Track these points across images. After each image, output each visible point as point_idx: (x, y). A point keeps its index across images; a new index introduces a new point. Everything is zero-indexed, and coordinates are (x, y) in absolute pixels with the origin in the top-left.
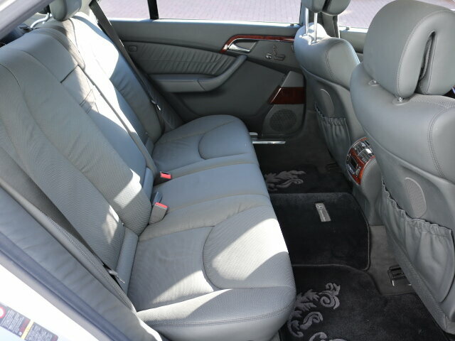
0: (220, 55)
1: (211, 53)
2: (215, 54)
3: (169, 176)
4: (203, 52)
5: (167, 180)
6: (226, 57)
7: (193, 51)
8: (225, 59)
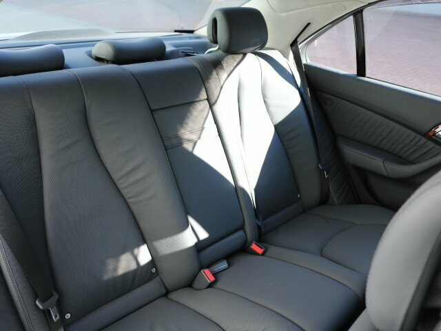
0: (424, 140)
1: (413, 134)
2: (419, 137)
3: (260, 251)
4: (404, 129)
5: (255, 253)
6: (431, 144)
7: (392, 124)
8: (430, 147)
